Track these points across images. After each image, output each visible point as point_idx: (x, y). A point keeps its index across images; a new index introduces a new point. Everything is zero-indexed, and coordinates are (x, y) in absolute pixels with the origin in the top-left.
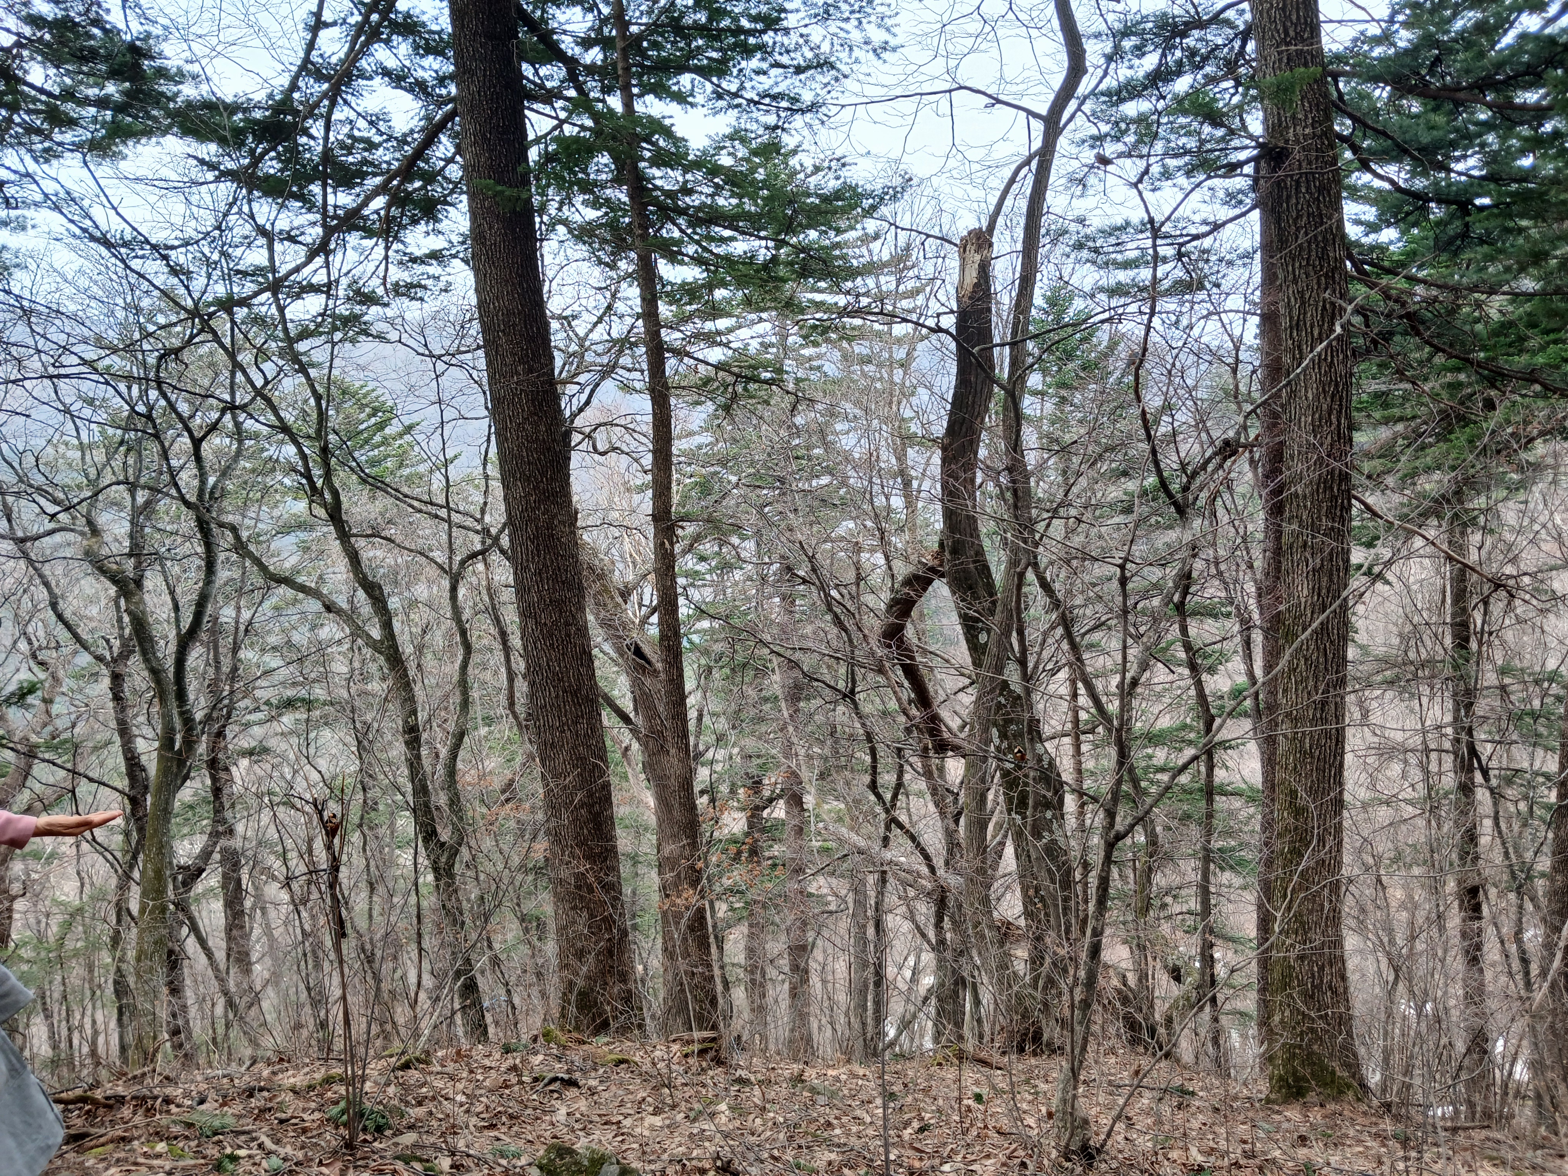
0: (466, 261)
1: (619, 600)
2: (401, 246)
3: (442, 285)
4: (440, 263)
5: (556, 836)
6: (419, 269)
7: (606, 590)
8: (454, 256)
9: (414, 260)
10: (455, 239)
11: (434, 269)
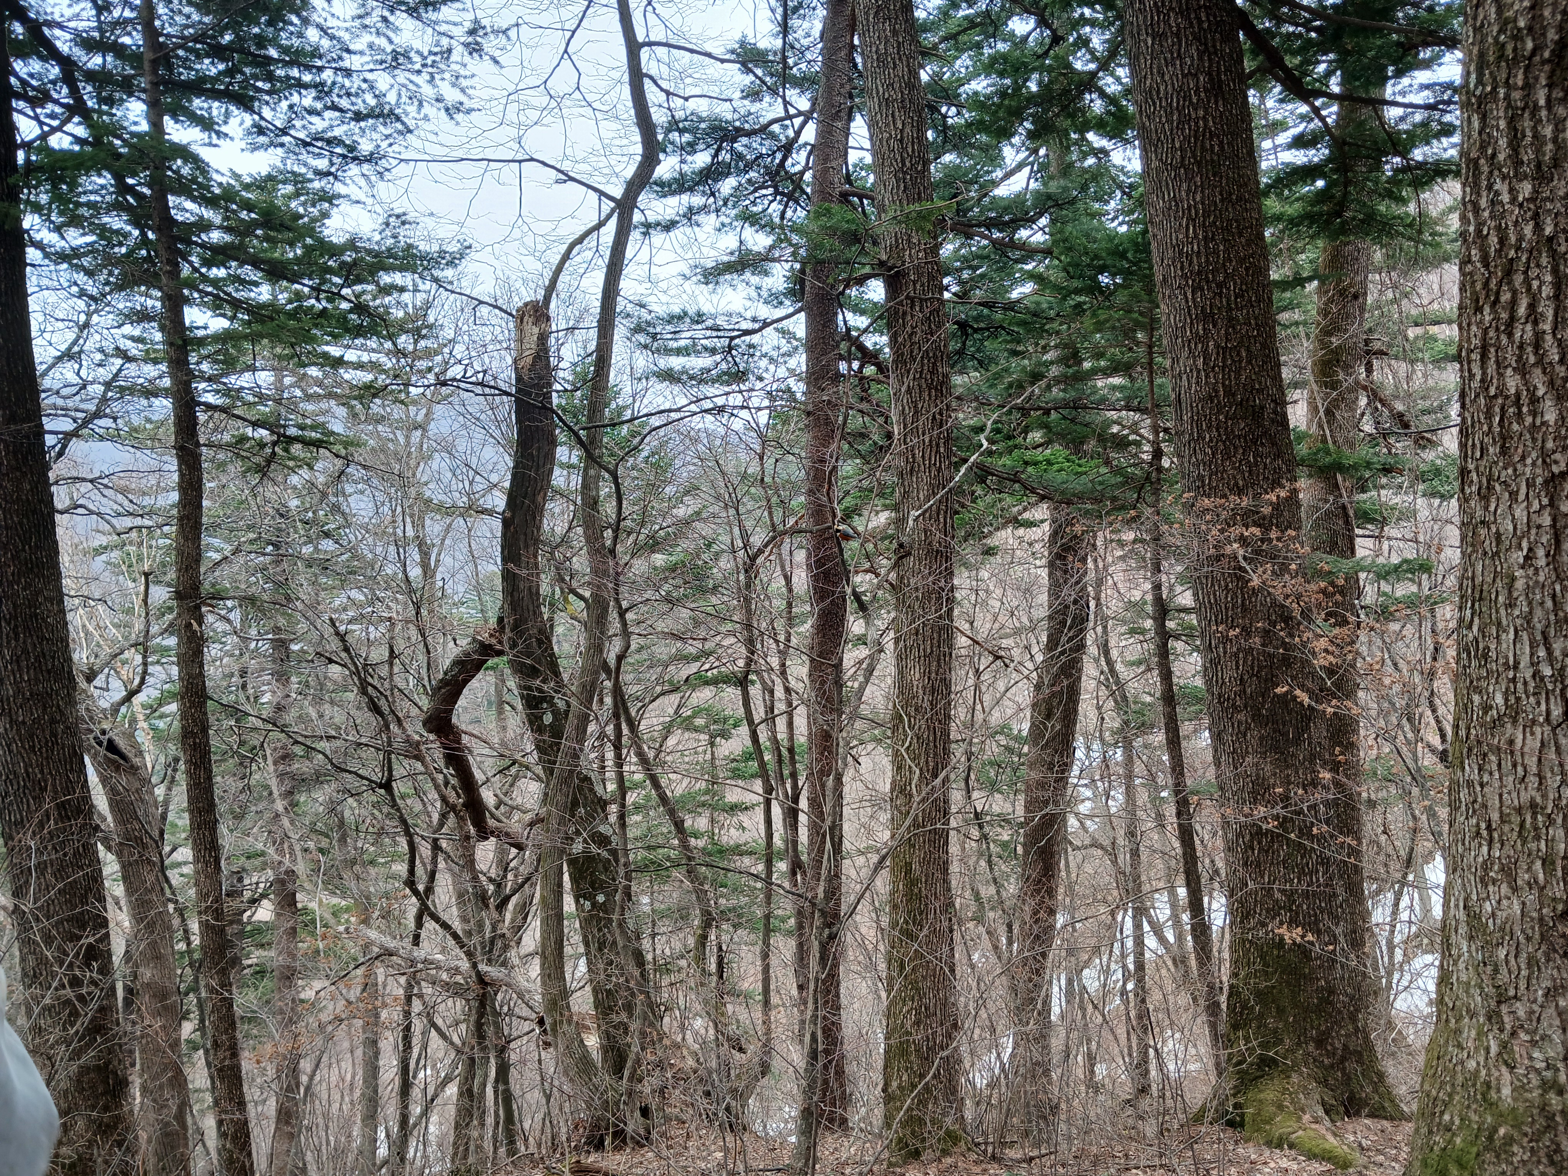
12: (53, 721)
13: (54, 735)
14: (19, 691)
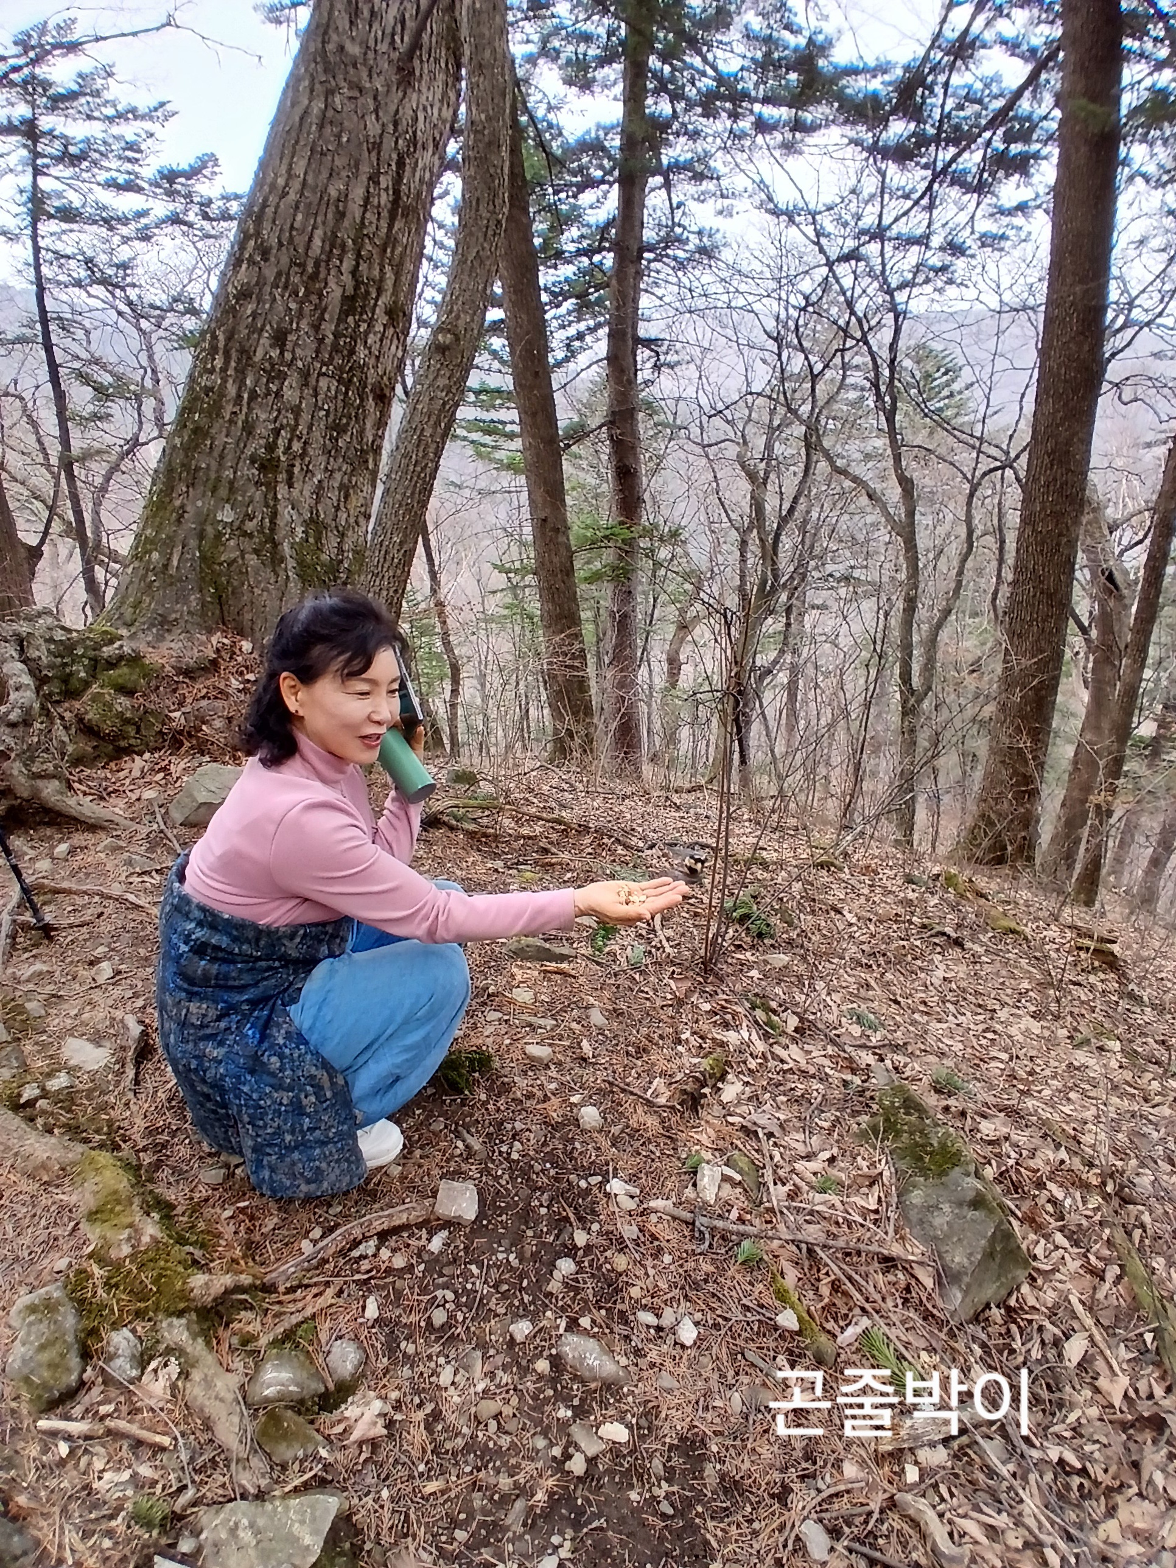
0: (1047, 212)
1: (1106, 532)
2: (995, 199)
3: (1023, 236)
4: (1024, 214)
5: (1003, 707)
6: (1005, 220)
7: (1096, 520)
8: (1039, 207)
9: (1002, 212)
10: (1042, 190)
11: (1019, 220)
12: (1060, 535)
13: (1058, 544)
14: (1043, 509)
